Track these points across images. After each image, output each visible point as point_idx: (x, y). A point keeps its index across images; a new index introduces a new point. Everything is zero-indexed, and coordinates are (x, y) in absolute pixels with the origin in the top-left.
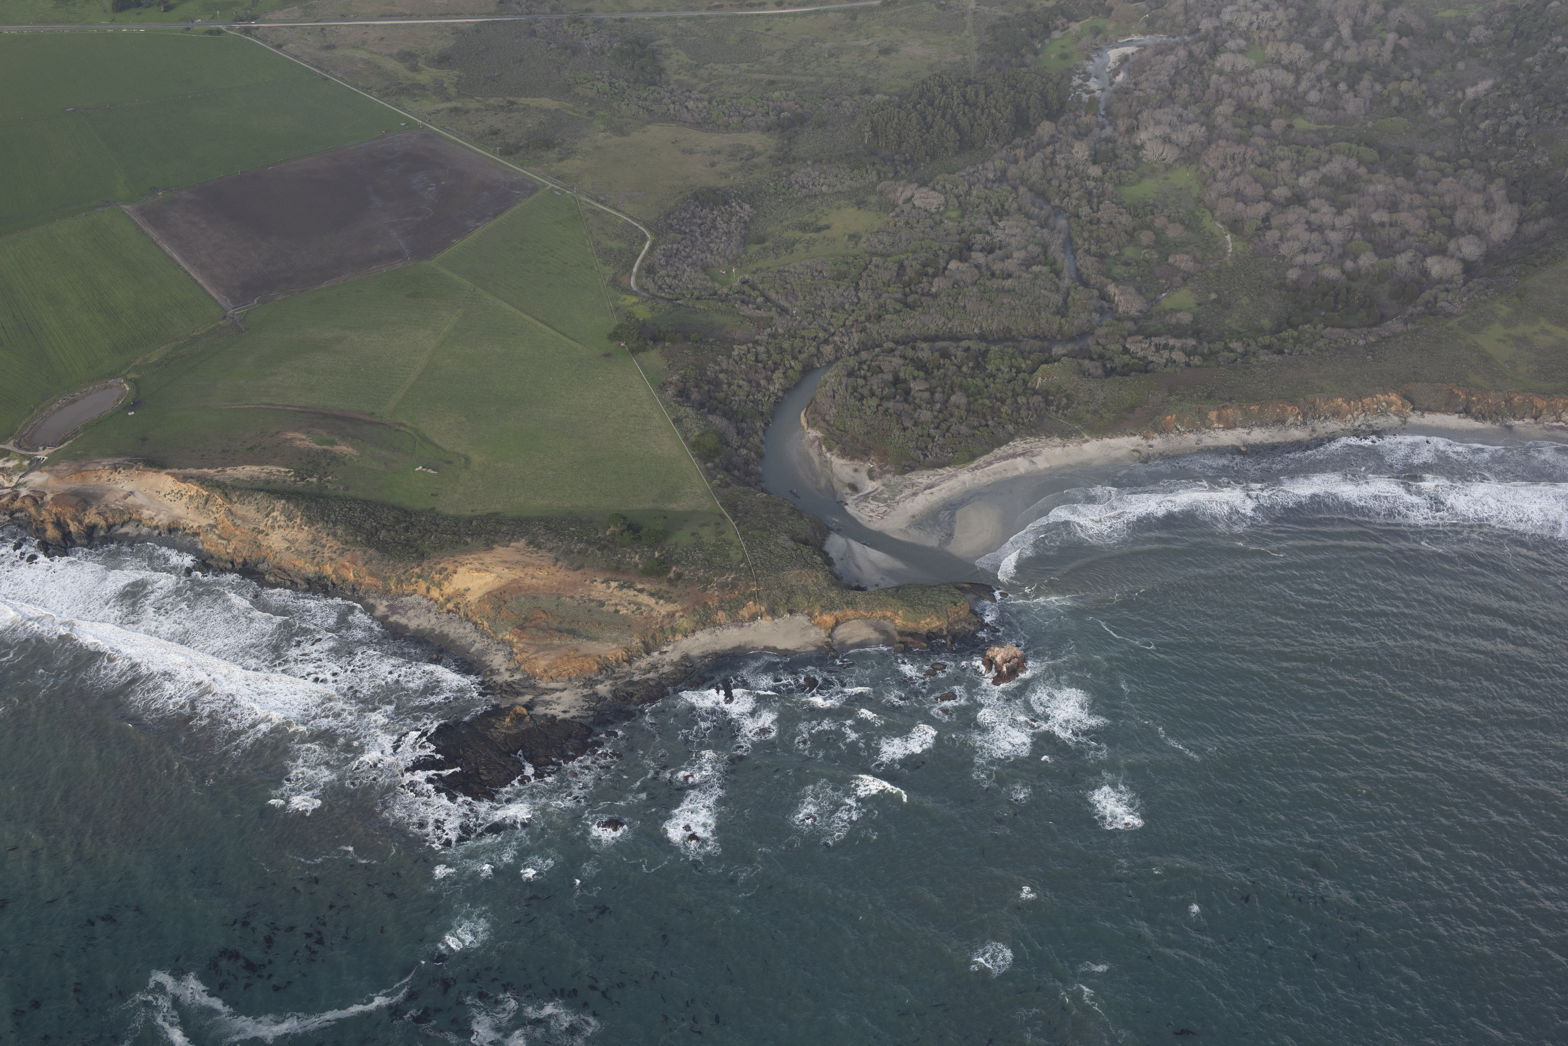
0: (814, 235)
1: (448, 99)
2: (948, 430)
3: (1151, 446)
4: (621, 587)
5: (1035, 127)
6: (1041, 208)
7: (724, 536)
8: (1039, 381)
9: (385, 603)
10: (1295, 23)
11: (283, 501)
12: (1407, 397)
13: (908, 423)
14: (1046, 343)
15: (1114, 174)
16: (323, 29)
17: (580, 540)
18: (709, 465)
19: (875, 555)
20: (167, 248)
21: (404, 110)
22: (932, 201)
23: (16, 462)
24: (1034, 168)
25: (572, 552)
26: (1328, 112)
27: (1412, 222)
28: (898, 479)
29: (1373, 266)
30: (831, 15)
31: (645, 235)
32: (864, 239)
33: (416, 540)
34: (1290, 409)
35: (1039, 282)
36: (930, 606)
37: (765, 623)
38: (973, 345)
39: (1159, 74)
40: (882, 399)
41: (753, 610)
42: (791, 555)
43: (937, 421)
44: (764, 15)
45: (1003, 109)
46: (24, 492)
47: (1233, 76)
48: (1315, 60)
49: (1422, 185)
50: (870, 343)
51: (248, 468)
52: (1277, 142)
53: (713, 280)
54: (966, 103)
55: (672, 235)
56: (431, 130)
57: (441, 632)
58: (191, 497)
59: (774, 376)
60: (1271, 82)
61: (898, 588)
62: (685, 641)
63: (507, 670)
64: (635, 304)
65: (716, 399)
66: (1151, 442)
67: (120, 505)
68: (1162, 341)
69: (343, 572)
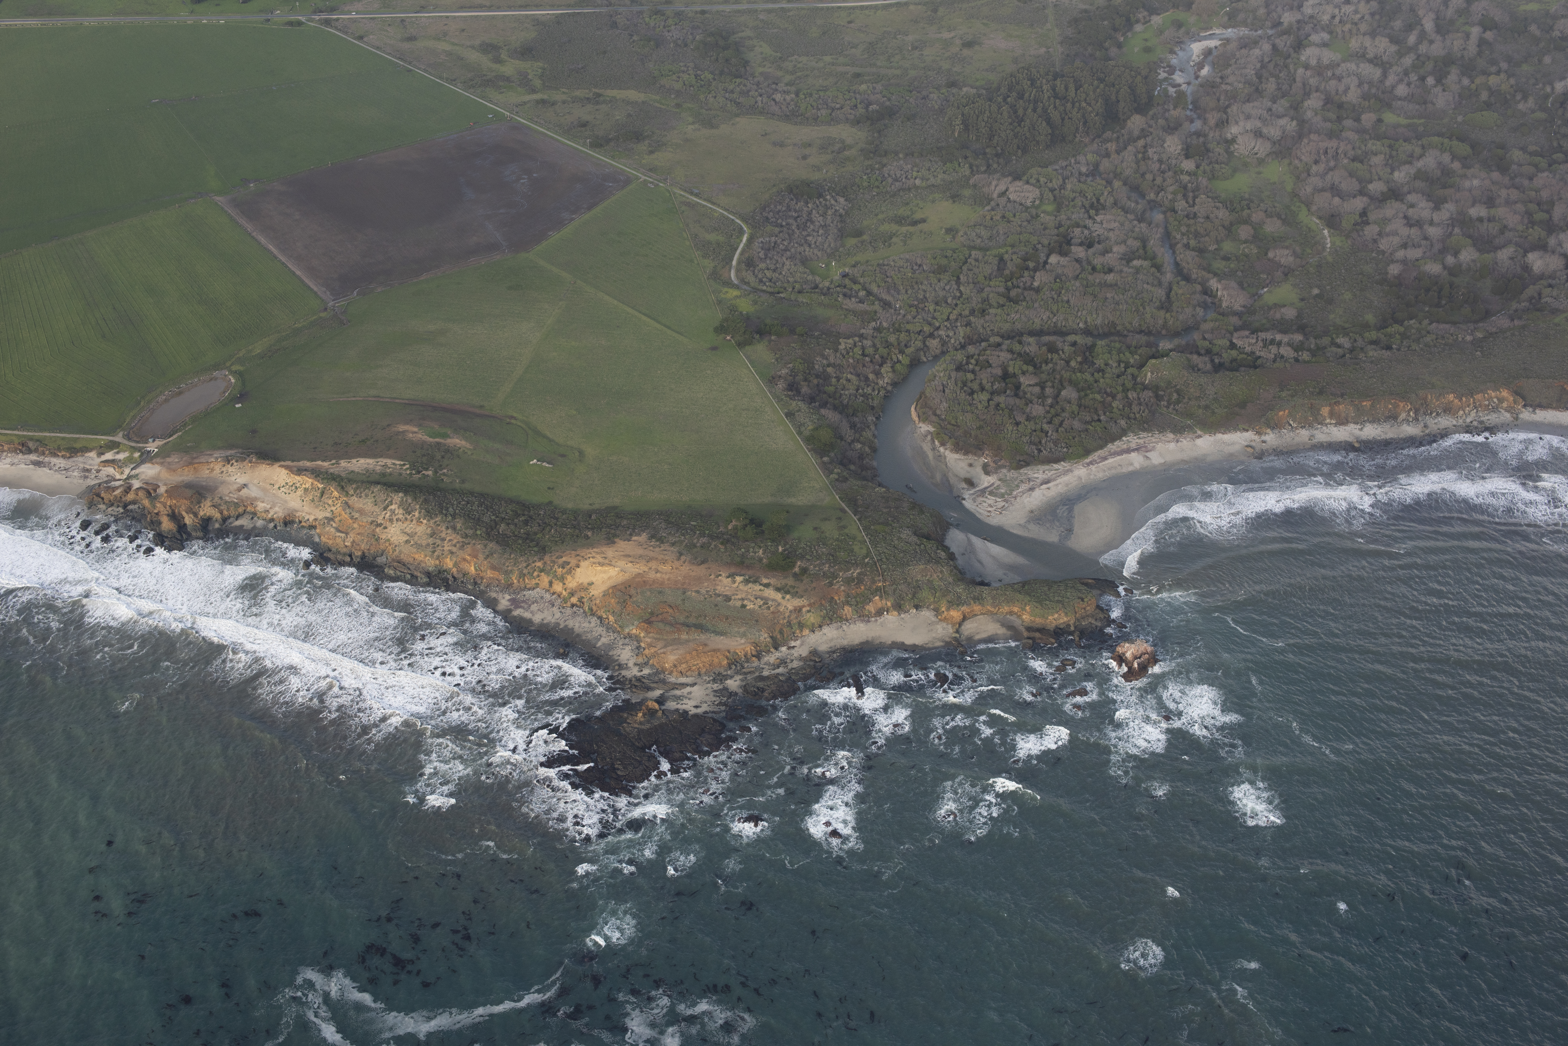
0: (911, 229)
1: (534, 91)
2: (1061, 425)
3: (1264, 442)
4: (747, 582)
5: (1125, 121)
6: (1137, 203)
7: (846, 531)
8: (1148, 376)
9: (507, 597)
10: (1377, 17)
11: (401, 495)
12: (1518, 393)
13: (1020, 418)
14: (1152, 338)
15: (1208, 168)
16: (403, 20)
17: (702, 535)
18: (825, 459)
19: (996, 550)
20: (263, 240)
21: (490, 101)
22: (1027, 194)
23: (127, 454)
24: (1127, 161)
25: (695, 546)
26: (1417, 107)
27: (1511, 218)
28: (1013, 474)
29: (1474, 261)
30: (912, 7)
31: (741, 228)
32: (961, 233)
33: (536, 534)
34: (1402, 405)
35: (1140, 276)
36: (1058, 601)
37: (891, 618)
38: (1079, 339)
39: (1245, 68)
40: (992, 393)
41: (880, 605)
42: (915, 550)
43: (1049, 415)
44: (845, 7)
45: (1093, 102)
46: (136, 484)
47: (1320, 70)
48: (1400, 55)
49: (1517, 180)
50: (975, 337)
51: (362, 461)
52: (1368, 137)
53: (813, 273)
54: (1056, 96)
55: (769, 228)
56: (519, 122)
57: (566, 626)
58: (306, 490)
59: (883, 370)
60: (1358, 76)
61: (1024, 584)
62: (812, 636)
63: (635, 664)
64: (737, 297)
65: (825, 393)
66: (1264, 438)
67: (234, 497)
68: (1268, 336)
69: (465, 566)
